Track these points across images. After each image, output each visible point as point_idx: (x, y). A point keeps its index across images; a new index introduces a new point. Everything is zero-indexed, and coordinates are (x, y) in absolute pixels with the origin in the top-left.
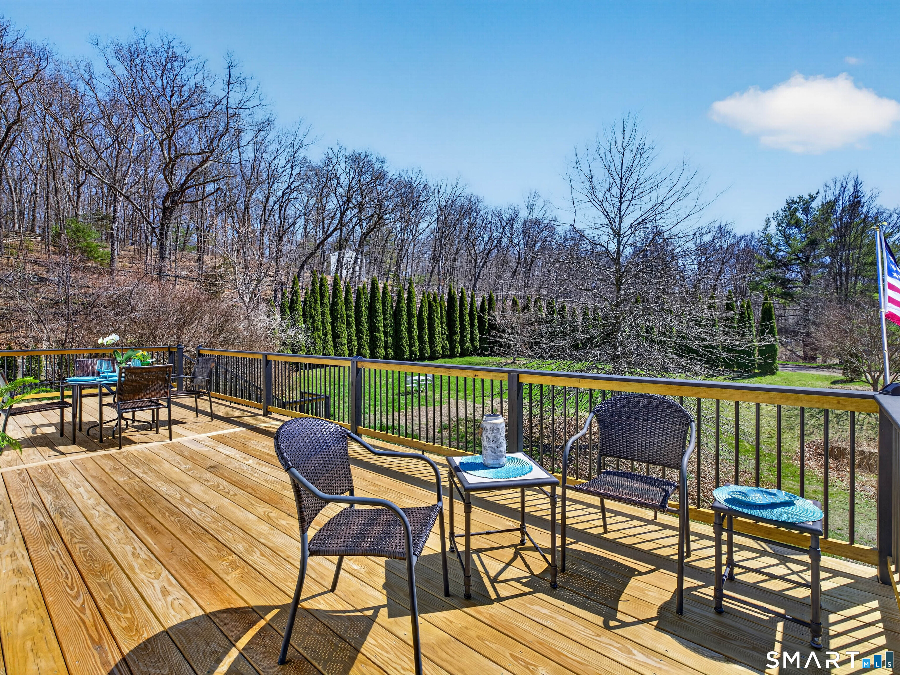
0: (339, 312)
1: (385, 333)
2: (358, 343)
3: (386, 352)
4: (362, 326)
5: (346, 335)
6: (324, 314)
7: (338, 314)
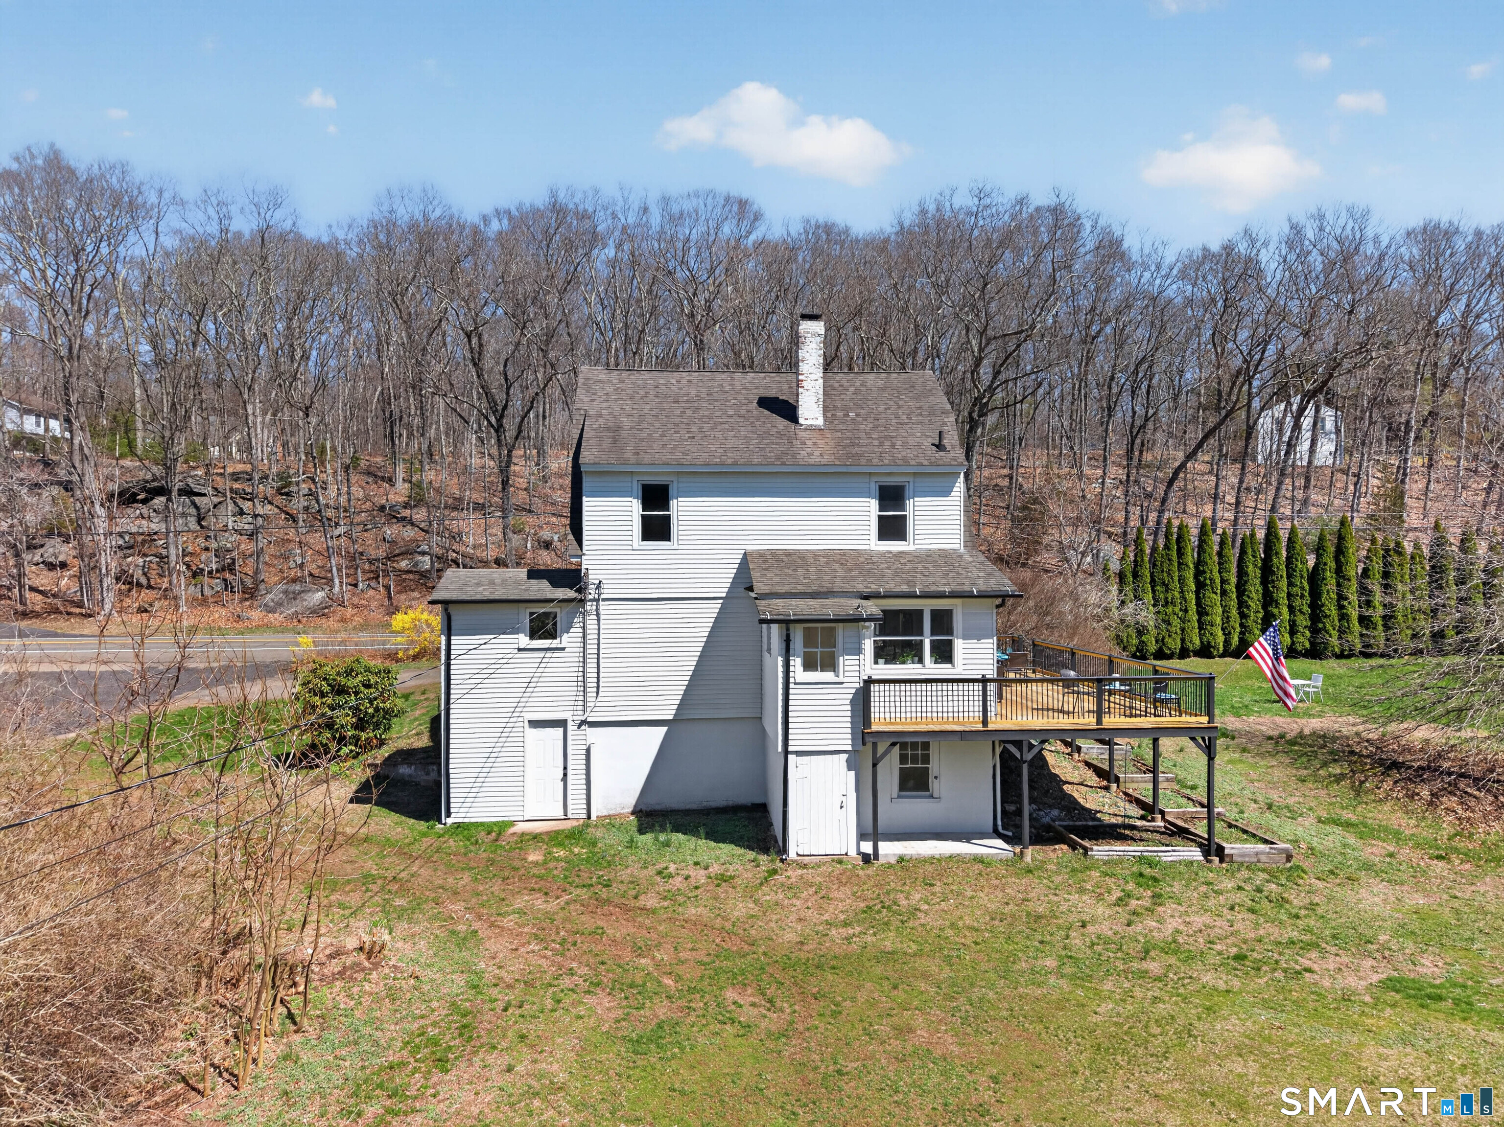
0: (1209, 576)
1: (1291, 608)
2: (1242, 625)
3: (1291, 639)
4: (1249, 597)
5: (1220, 610)
6: (1184, 579)
7: (1205, 579)
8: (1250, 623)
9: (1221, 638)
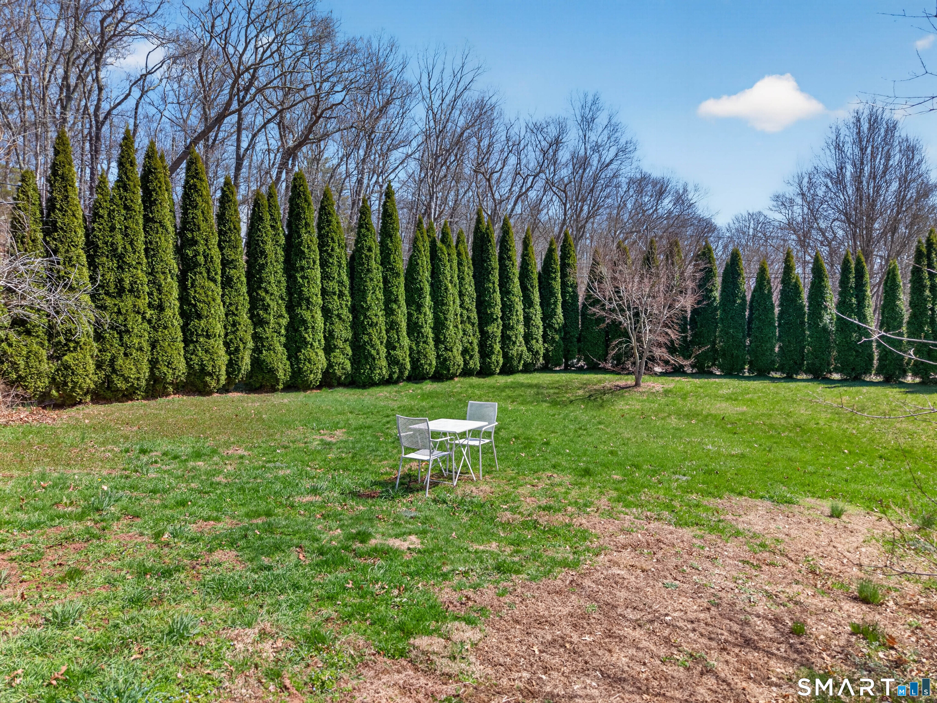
0: (201, 249)
1: (326, 312)
2: (256, 337)
4: (267, 292)
5: (222, 310)
6: (156, 250)
7: (197, 254)
8: (269, 332)
9: (223, 359)
